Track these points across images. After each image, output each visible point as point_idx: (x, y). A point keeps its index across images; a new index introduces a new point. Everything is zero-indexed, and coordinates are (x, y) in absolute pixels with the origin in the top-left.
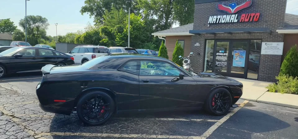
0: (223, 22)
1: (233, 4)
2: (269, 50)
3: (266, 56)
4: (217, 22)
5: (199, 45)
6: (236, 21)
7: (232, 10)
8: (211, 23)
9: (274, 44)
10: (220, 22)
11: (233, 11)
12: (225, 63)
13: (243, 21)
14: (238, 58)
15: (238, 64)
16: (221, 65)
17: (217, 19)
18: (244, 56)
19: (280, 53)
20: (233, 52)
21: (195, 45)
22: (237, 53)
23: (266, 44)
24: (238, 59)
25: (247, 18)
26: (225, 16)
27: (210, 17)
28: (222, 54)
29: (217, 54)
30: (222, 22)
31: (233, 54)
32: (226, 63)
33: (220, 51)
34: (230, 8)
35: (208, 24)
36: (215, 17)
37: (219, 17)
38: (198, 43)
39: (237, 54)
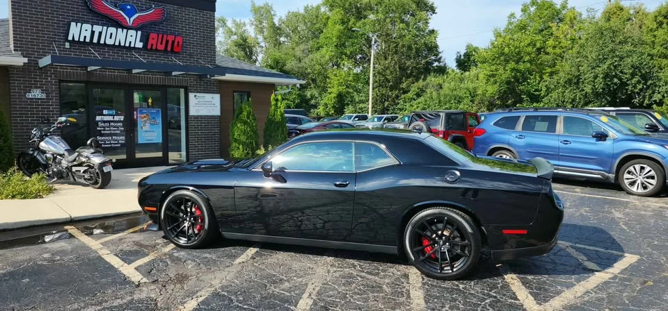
0: (110, 42)
1: (129, 7)
2: (200, 108)
3: (198, 118)
4: (95, 41)
5: (44, 96)
6: (140, 45)
7: (128, 19)
8: (76, 39)
9: (208, 96)
10: (102, 42)
11: (130, 21)
12: (121, 138)
13: (154, 48)
14: (148, 125)
15: (148, 138)
16: (111, 144)
17: (93, 32)
18: (159, 120)
19: (216, 111)
20: (135, 113)
21: (30, 96)
22: (145, 115)
23: (195, 96)
24: (147, 127)
25: (161, 44)
26: (112, 30)
27: (73, 24)
28: (110, 118)
29: (98, 118)
30: (107, 43)
31: (135, 117)
32: (124, 138)
33: (105, 112)
34: (121, 12)
35: (69, 41)
36: (87, 27)
37: (97, 29)
38: (39, 90)
39: (145, 117)
